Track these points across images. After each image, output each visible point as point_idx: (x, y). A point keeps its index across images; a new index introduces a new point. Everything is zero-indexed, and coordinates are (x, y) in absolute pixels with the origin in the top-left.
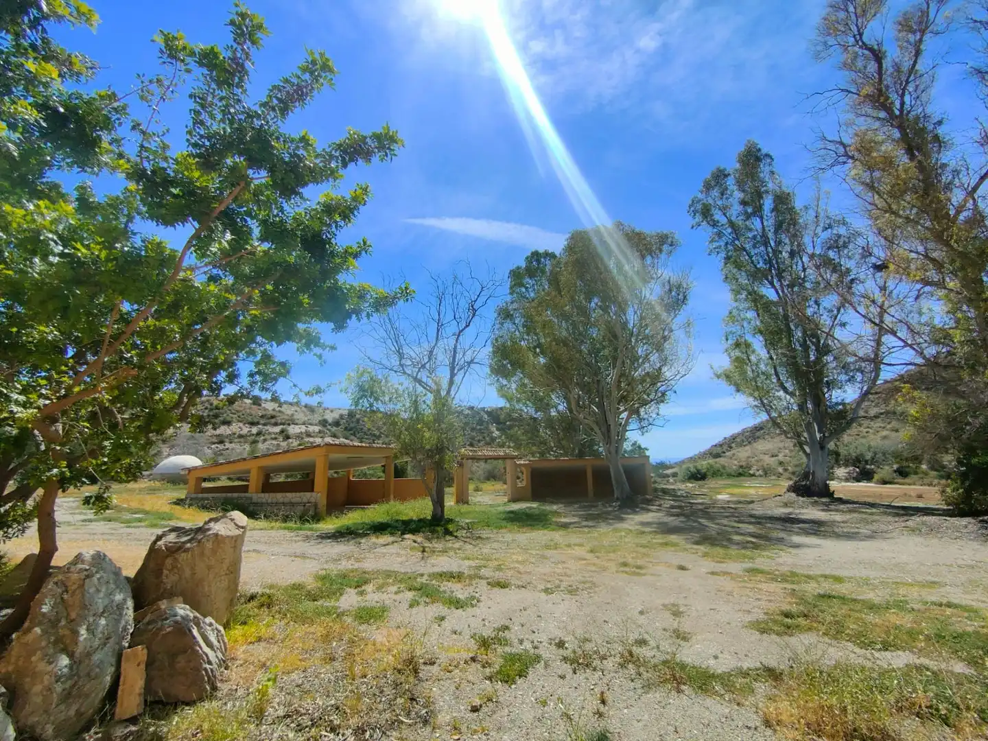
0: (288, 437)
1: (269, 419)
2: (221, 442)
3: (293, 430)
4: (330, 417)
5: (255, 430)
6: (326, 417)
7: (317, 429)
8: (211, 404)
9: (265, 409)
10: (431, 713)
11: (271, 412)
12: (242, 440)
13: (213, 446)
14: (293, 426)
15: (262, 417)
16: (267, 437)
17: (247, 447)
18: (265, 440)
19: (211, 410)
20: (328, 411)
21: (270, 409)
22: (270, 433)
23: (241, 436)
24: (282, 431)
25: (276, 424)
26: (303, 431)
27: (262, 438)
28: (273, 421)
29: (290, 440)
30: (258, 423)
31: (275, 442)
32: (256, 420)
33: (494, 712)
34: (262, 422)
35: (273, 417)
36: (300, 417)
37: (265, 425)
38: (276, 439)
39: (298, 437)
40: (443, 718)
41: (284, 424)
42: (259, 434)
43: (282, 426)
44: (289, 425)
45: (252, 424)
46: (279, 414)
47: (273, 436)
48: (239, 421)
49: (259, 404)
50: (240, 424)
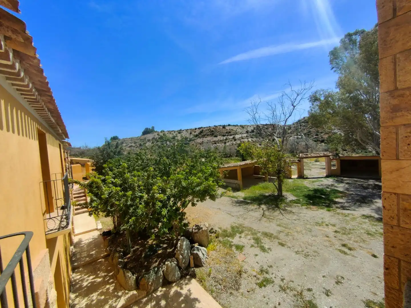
0: (235, 140)
1: (228, 133)
2: (216, 143)
3: (237, 137)
4: (250, 129)
5: (225, 138)
6: (248, 130)
7: (245, 135)
8: (211, 130)
9: (227, 130)
10: (239, 288)
11: (229, 131)
12: (221, 142)
13: (214, 145)
14: (237, 135)
15: (226, 133)
16: (229, 140)
17: (223, 144)
18: (228, 142)
19: (211, 132)
20: (249, 127)
21: (228, 129)
22: (229, 139)
23: (221, 141)
24: (233, 138)
25: (231, 135)
26: (241, 137)
27: (227, 141)
28: (230, 134)
29: (236, 141)
30: (225, 135)
31: (232, 142)
32: (224, 134)
33: (252, 294)
34: (226, 135)
35: (230, 132)
36: (239, 130)
37: (227, 136)
38: (232, 141)
39: (239, 139)
40: (241, 291)
41: (234, 135)
42: (226, 139)
43: (233, 136)
44: (235, 135)
45: (224, 136)
46: (231, 131)
47: (231, 140)
48: (220, 135)
49: (225, 128)
50: (220, 136)
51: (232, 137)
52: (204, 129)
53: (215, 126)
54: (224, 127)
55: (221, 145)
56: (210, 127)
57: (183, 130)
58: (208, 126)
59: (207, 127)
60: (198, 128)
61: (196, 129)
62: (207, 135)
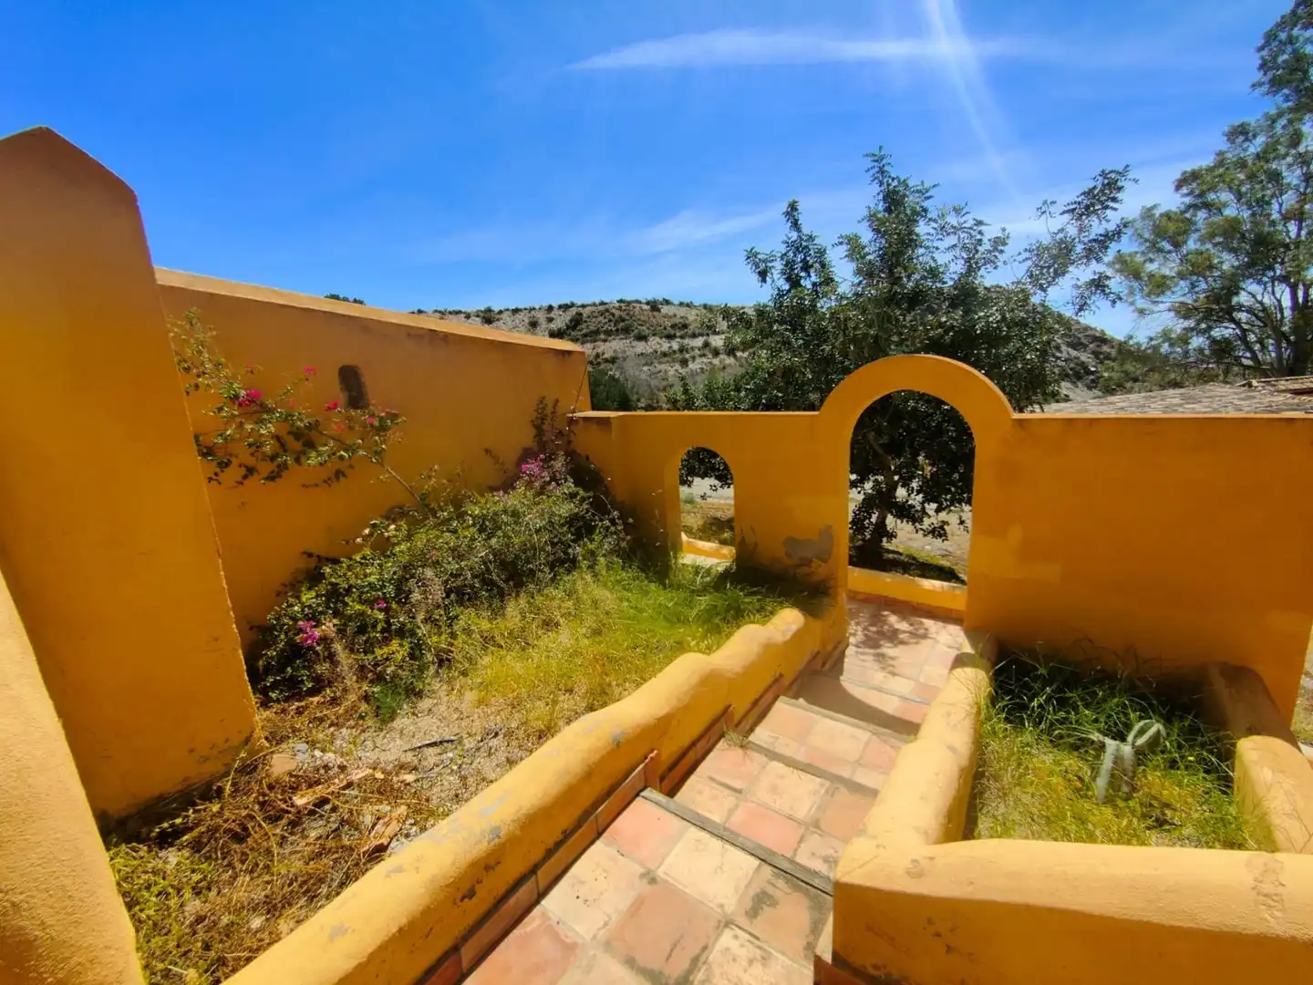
0: (715, 353)
1: (681, 329)
2: (650, 363)
5: (675, 345)
8: (613, 315)
9: (669, 317)
11: (678, 320)
12: (668, 359)
14: (713, 337)
15: (673, 327)
16: (693, 353)
17: (678, 367)
18: (693, 358)
21: (672, 314)
22: (693, 348)
24: (706, 345)
25: (693, 336)
27: (688, 355)
28: (688, 331)
30: (673, 336)
31: (705, 360)
32: (669, 332)
34: (677, 334)
35: (684, 326)
37: (682, 337)
38: (704, 355)
41: (702, 335)
43: (701, 338)
44: (707, 335)
46: (686, 321)
47: (699, 352)
48: (654, 335)
49: (659, 310)
50: (658, 339)
51: (699, 342)
52: (586, 312)
53: (621, 301)
54: (654, 306)
55: (672, 370)
56: (602, 303)
57: (501, 312)
58: (597, 302)
59: (594, 305)
60: (560, 307)
61: (550, 308)
62: (608, 333)
